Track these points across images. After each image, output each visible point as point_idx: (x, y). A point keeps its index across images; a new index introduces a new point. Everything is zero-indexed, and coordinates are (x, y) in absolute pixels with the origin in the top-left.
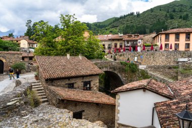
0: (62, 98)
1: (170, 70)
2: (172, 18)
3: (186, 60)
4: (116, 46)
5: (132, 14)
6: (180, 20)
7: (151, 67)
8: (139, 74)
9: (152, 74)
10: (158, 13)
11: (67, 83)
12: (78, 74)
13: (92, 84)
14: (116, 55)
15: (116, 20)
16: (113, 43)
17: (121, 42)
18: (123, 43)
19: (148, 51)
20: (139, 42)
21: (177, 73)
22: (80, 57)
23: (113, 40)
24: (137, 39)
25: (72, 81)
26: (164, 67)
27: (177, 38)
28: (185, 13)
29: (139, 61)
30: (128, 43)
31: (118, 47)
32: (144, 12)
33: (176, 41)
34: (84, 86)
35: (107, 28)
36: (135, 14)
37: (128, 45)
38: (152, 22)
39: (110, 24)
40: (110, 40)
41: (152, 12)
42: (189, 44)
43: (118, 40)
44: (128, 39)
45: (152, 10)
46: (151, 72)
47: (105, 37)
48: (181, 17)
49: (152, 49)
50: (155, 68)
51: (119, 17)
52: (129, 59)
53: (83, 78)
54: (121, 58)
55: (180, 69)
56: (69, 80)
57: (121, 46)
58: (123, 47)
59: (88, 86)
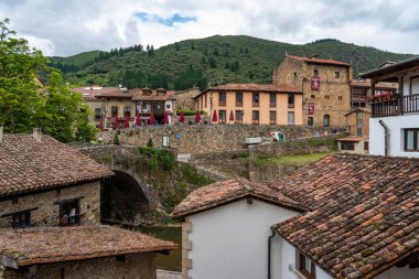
0: (22, 262)
1: (236, 162)
2: (213, 66)
3: (258, 140)
4: (115, 113)
5: (138, 48)
6: (227, 71)
7: (200, 157)
8: (177, 173)
9: (204, 172)
10: (190, 53)
11: (7, 211)
12: (43, 181)
13: (83, 205)
14: (119, 132)
15: (102, 56)
16: (109, 107)
17: (128, 103)
18: (133, 106)
19: (190, 123)
20: (168, 106)
21: (247, 165)
22: (37, 136)
23: (108, 98)
24: (164, 98)
25: (25, 205)
26: (224, 155)
27: (239, 101)
28: (234, 60)
29: (174, 145)
30: (144, 106)
31: (121, 114)
32: (163, 49)
33: (237, 105)
34: (61, 216)
35: (79, 73)
36: (145, 49)
37: (145, 111)
38: (179, 69)
39: (88, 64)
40: (99, 98)
41: (178, 49)
42: (258, 112)
43: (120, 99)
44: (144, 98)
45: (177, 46)
46: (202, 168)
47: (86, 91)
48: (227, 66)
49: (198, 119)
50: (208, 159)
51: (109, 51)
52: (151, 140)
53: (59, 192)
54: (132, 140)
55: (252, 157)
56: (15, 202)
57: (127, 114)
58: (133, 115)
59: (73, 213)
